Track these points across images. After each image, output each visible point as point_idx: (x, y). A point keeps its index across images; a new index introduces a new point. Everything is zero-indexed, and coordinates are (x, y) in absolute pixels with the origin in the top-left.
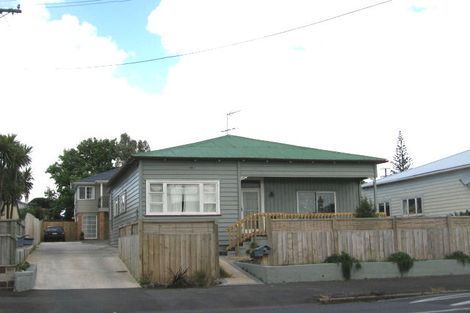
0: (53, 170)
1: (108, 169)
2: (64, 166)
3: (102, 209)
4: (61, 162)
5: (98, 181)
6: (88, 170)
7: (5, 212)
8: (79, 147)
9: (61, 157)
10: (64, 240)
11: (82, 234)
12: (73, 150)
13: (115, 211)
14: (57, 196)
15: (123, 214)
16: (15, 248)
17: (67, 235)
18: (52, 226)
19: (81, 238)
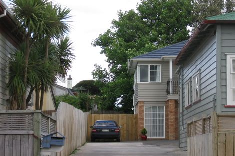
0: (104, 42)
1: (182, 39)
2: (120, 35)
3: (172, 97)
4: (115, 30)
5: (166, 57)
6: (153, 41)
7: (33, 100)
8: (140, 8)
9: (115, 22)
10: (119, 140)
11: (145, 132)
12: (132, 12)
13: (186, 99)
14: (111, 77)
15: (196, 103)
16: (40, 149)
17: (123, 133)
18: (103, 120)
19: (144, 137)
